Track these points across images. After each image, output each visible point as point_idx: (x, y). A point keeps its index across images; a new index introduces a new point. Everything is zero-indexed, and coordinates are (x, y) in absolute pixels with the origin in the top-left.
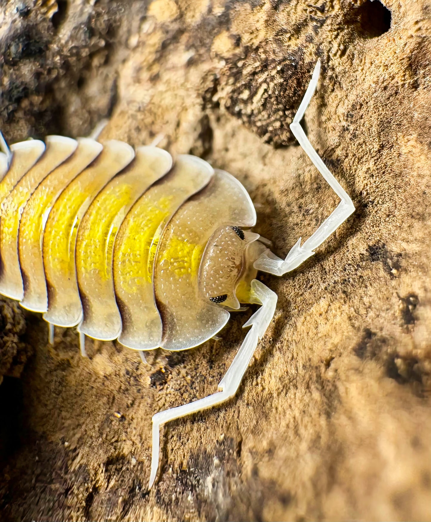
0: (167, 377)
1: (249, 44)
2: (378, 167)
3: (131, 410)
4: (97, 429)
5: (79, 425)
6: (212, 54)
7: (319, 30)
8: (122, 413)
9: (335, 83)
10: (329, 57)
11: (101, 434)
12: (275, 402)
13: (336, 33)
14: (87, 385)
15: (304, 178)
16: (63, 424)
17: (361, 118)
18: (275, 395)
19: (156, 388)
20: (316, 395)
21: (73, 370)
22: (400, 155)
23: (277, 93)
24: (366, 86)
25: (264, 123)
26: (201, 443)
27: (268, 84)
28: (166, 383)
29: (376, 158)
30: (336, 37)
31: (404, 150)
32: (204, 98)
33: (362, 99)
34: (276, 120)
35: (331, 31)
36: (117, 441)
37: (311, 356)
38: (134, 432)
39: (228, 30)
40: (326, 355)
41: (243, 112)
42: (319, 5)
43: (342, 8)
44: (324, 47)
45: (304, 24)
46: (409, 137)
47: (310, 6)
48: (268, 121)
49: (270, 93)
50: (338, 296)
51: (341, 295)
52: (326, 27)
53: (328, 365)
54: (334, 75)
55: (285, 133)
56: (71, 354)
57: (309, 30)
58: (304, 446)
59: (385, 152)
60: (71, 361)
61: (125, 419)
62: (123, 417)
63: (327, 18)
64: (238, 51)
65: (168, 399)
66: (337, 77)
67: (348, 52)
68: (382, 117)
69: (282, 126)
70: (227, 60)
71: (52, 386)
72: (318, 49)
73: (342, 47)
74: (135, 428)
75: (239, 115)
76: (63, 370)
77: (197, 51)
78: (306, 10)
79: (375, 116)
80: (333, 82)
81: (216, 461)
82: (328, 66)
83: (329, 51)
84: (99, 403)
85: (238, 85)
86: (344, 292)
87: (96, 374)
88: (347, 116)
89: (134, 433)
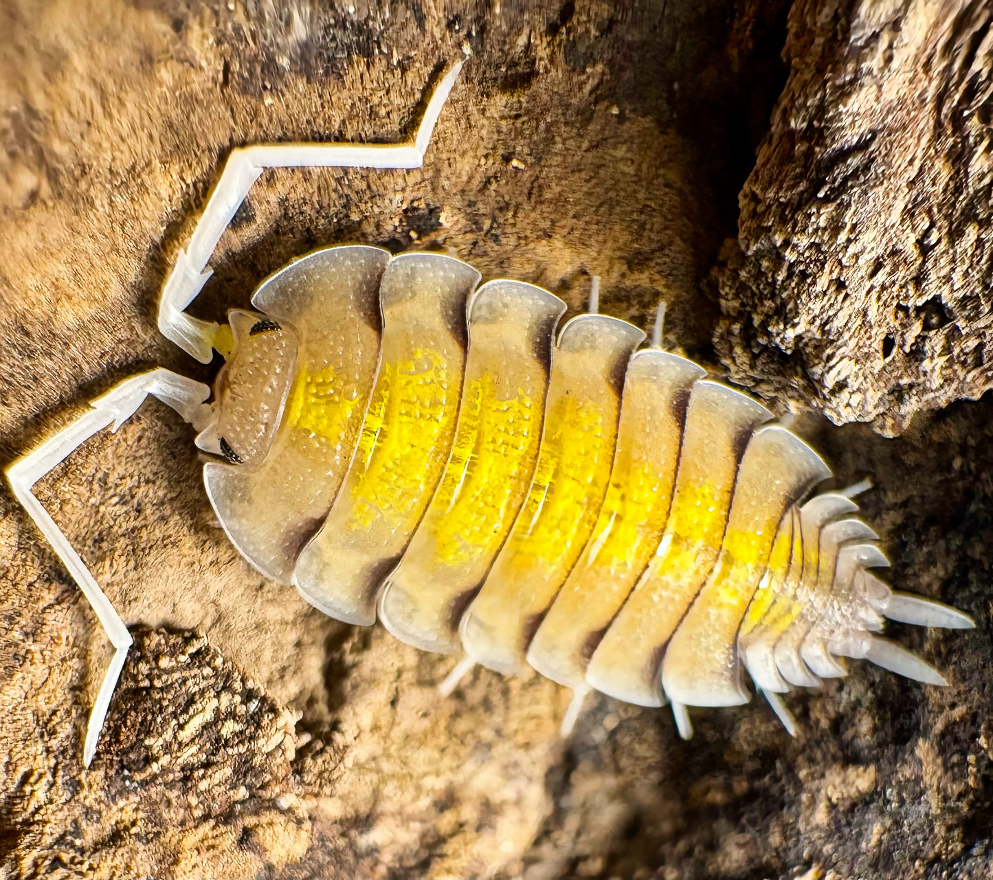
0: (401, 221)
1: (222, 829)
3: (490, 173)
4: (558, 139)
5: (594, 146)
6: (307, 825)
7: (70, 829)
8: (510, 167)
9: (46, 724)
10: (54, 775)
11: (548, 130)
12: (156, 149)
13: (37, 817)
14: (587, 223)
15: (128, 561)
16: (629, 150)
18: (156, 163)
19: (428, 205)
20: (60, 148)
21: (619, 254)
23: (159, 719)
25: (196, 671)
26: (321, 96)
27: (175, 737)
28: (405, 211)
30: (37, 810)
32: (328, 741)
34: (169, 671)
35: (45, 822)
36: (517, 117)
37: (75, 218)
38: (484, 132)
39: (270, 868)
40: (37, 214)
41: (238, 699)
42: (61, 872)
43: (18, 859)
44: (62, 795)
45: (98, 846)
47: (80, 873)
48: (186, 674)
49: (174, 722)
50: (39, 327)
51: (35, 330)
52: (52, 831)
53: (34, 196)
54: (46, 738)
55: (153, 645)
56: (628, 283)
57: (91, 833)
58: (79, 62)
60: (625, 268)
61: (503, 156)
62: (507, 159)
63: (51, 847)
64: (250, 821)
65: (400, 181)
66: (42, 736)
67: (18, 777)
69: (157, 659)
70: (273, 805)
71: (658, 220)
72: (75, 793)
73: (28, 789)
74: (482, 139)
75: (248, 696)
76: (639, 253)
77: (352, 845)
78: (91, 868)
80: (50, 726)
81: (284, 62)
82: (56, 757)
83: (52, 785)
84: (558, 189)
85: (242, 749)
86: (27, 334)
87: (569, 243)
88: (25, 658)
89: (484, 129)
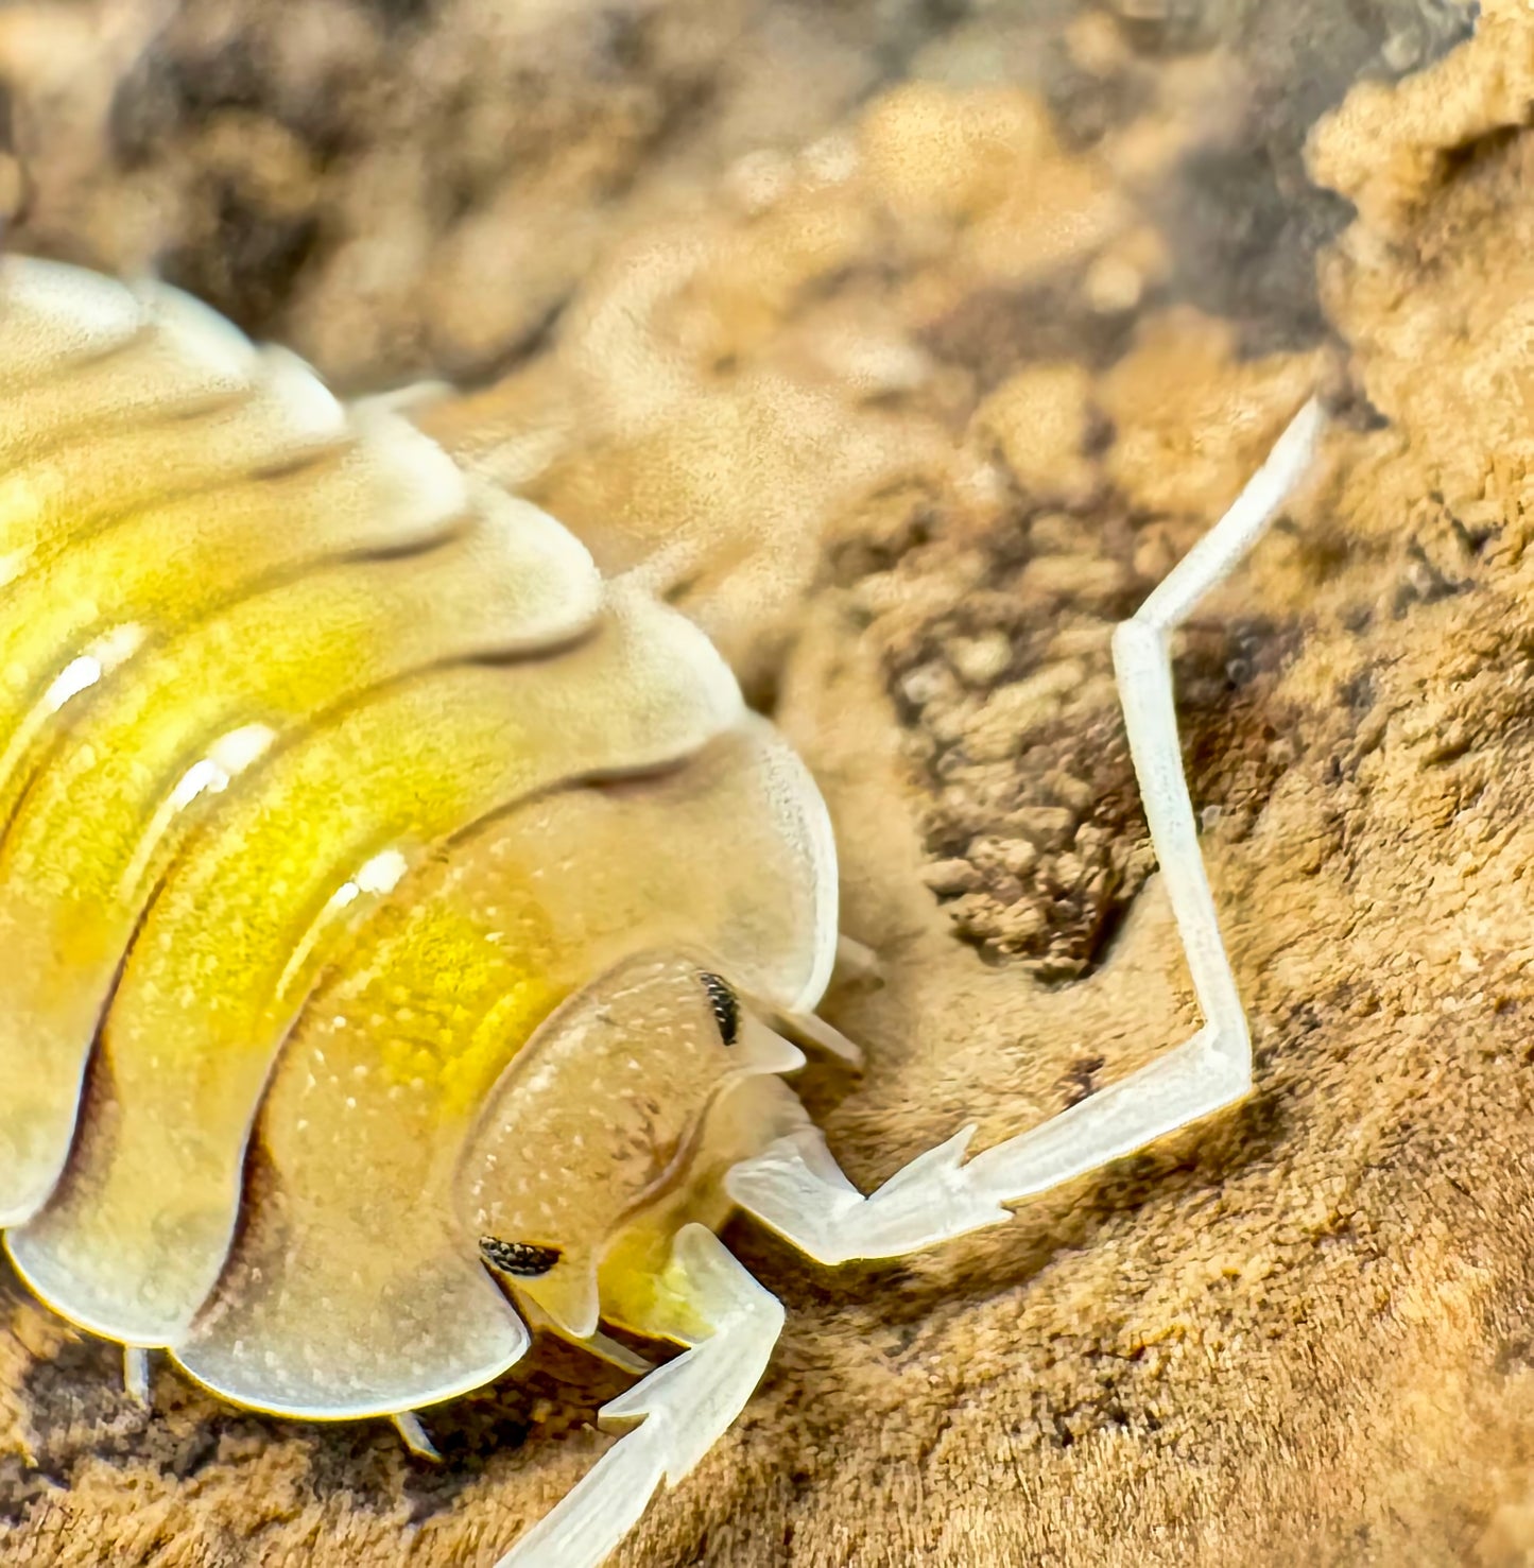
2: (1275, 1298)
6: (977, 421)
7: (1413, 608)
9: (1337, 848)
10: (1380, 733)
13: (1467, 661)
17: (1341, 1056)
22: (1383, 1307)
24: (1439, 947)
25: (976, 812)
27: (1088, 677)
29: (1287, 1254)
30: (1461, 677)
31: (1410, 1305)
33: (1393, 985)
35: (1453, 641)
41: (932, 714)
42: (1474, 518)
44: (1389, 685)
45: (1375, 549)
46: (1460, 1264)
47: (1435, 497)
48: (995, 814)
52: (1448, 617)
57: (1379, 583)
59: (1338, 1254)
63: (1471, 584)
64: (1076, 474)
66: (1359, 829)
67: (1464, 764)
68: (1419, 1107)
69: (1031, 870)
72: (1361, 676)
73: (1454, 734)
78: (1412, 501)
79: (1398, 1086)
80: (1329, 841)
82: (1356, 768)
83: (1395, 712)
88: (1296, 1011)
